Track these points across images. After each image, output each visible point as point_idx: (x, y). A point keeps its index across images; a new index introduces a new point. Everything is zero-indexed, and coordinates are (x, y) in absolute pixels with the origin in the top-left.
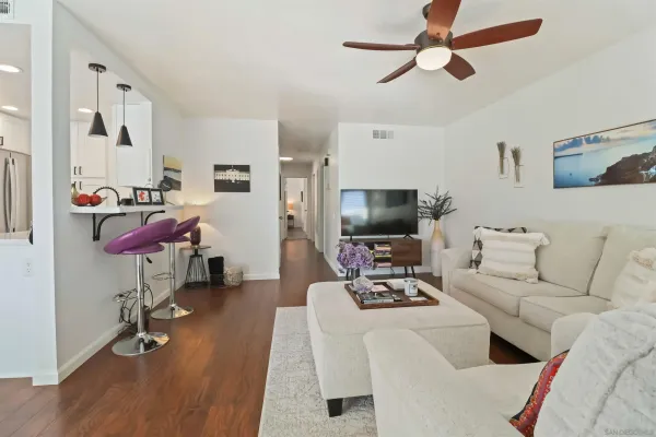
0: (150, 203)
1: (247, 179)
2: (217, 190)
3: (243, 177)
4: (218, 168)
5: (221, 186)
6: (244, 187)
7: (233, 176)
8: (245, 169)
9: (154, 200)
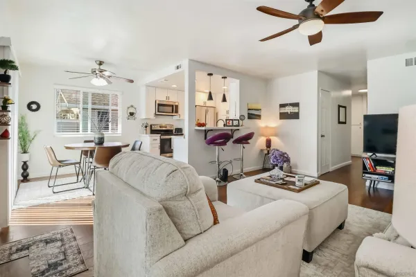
0: (233, 126)
1: (297, 111)
2: (281, 118)
3: (295, 110)
4: (282, 106)
5: (284, 116)
6: (295, 116)
7: (289, 110)
8: (297, 105)
9: (234, 124)
